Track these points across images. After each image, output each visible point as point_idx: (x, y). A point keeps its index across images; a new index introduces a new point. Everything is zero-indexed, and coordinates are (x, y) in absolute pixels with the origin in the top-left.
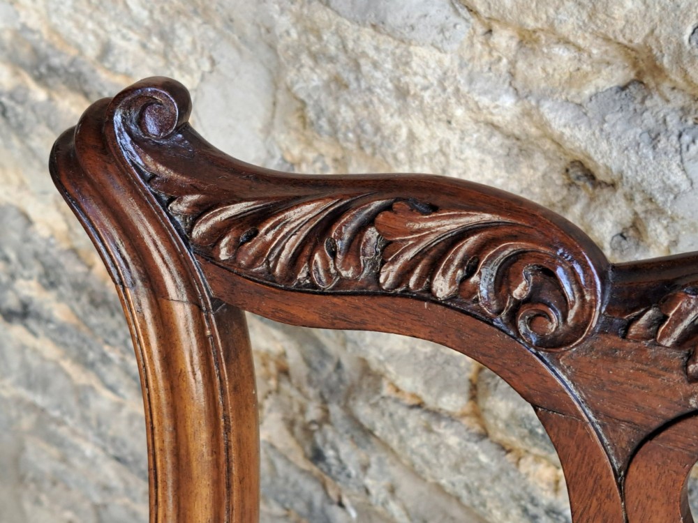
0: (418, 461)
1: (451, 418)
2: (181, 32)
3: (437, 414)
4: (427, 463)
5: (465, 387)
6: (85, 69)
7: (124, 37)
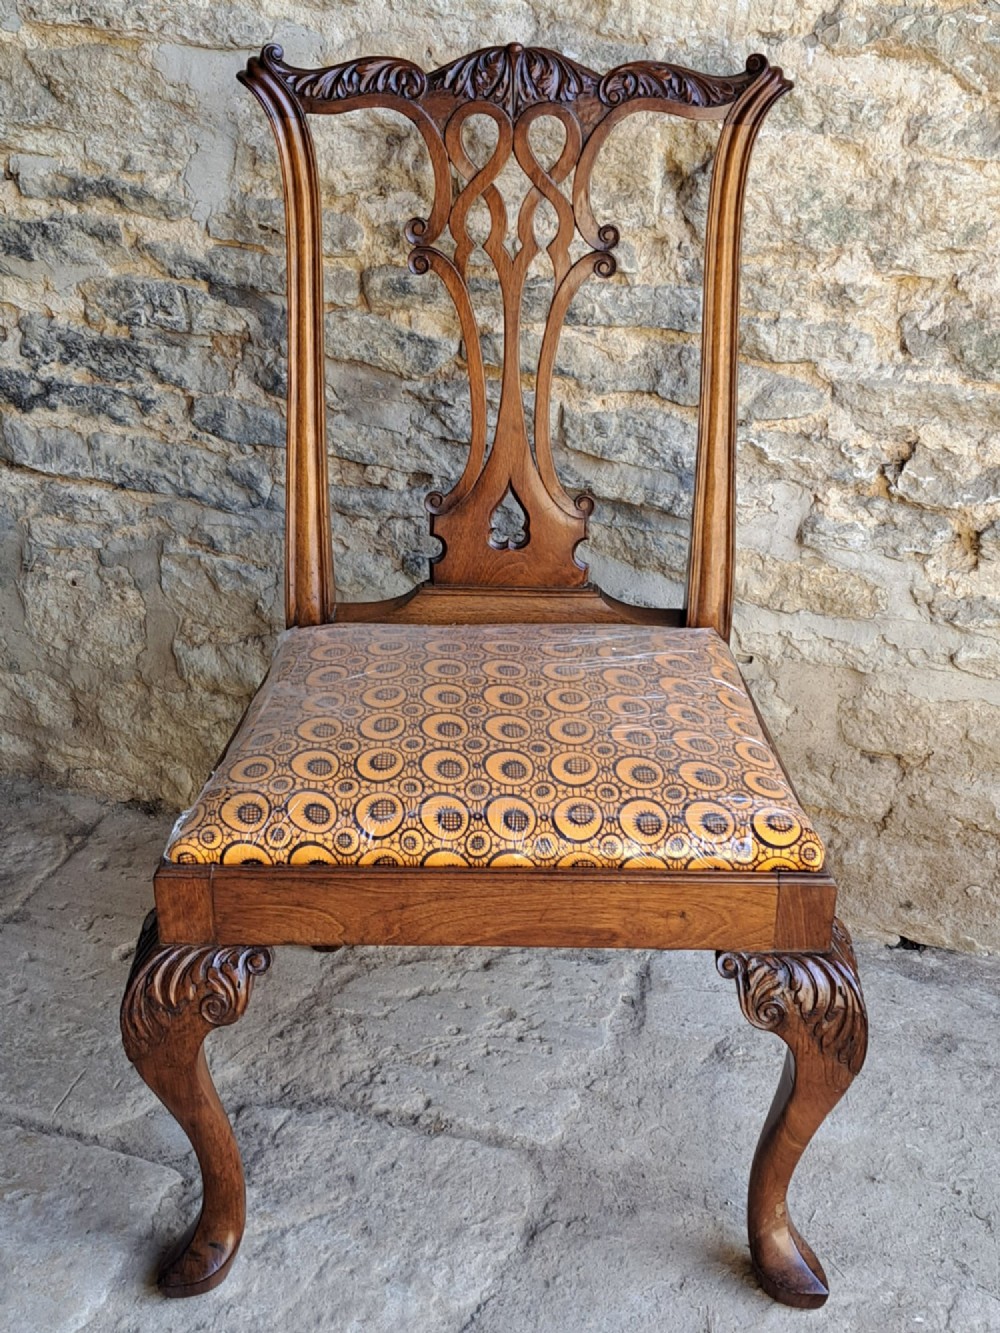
0: (337, 346)
1: (352, 308)
2: (176, 134)
3: (344, 310)
4: (343, 344)
5: (357, 286)
6: (113, 178)
7: (140, 150)
